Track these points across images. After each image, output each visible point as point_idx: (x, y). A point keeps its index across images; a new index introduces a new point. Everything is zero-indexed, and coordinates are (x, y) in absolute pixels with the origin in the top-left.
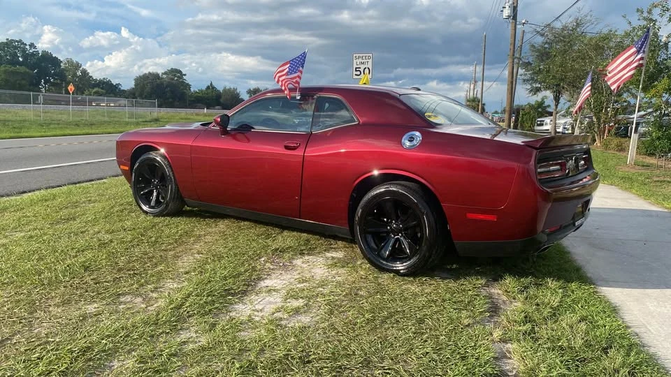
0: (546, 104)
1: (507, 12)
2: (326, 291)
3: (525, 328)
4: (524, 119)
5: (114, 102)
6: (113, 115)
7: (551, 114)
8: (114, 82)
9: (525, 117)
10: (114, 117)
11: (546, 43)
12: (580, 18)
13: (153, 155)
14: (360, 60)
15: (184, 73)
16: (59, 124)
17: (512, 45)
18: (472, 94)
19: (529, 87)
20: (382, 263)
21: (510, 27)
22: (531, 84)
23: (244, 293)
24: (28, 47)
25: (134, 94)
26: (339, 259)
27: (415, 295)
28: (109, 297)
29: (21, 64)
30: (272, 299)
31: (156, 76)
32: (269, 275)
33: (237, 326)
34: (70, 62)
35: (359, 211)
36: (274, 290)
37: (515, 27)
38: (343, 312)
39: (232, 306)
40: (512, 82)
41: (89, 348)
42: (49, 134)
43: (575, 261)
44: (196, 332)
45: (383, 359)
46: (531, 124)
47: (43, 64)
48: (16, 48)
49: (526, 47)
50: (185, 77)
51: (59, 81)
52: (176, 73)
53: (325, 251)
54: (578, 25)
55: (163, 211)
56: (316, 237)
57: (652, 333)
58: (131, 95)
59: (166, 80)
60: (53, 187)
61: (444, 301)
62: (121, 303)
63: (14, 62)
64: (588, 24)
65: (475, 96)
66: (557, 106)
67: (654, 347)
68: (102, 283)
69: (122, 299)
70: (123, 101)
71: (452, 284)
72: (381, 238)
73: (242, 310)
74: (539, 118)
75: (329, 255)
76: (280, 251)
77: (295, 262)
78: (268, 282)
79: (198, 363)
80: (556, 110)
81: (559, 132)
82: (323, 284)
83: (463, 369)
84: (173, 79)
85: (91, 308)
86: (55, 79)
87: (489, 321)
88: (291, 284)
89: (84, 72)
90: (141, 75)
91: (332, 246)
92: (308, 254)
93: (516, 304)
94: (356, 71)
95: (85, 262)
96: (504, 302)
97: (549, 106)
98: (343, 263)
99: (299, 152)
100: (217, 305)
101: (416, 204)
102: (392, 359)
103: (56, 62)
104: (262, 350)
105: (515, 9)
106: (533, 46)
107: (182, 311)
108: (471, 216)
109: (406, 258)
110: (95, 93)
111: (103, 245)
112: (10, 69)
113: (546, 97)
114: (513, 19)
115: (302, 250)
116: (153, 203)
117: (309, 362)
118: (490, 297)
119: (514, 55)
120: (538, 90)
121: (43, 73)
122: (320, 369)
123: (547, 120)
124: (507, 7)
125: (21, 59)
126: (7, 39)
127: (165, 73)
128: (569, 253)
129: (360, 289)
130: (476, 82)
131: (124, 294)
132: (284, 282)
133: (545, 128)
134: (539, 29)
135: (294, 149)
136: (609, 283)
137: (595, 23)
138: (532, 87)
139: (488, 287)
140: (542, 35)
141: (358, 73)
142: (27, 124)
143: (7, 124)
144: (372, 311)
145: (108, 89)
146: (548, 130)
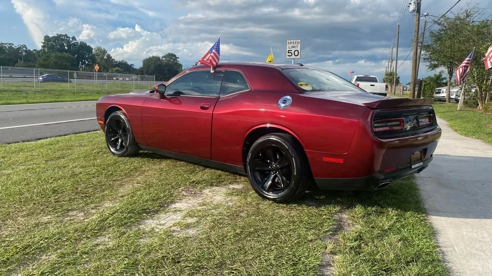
0: (443, 77)
1: (412, 7)
2: (215, 212)
3: (352, 244)
4: (426, 89)
5: (129, 77)
6: (125, 86)
7: (446, 84)
8: (129, 63)
9: (426, 87)
10: (126, 88)
11: (442, 30)
12: (469, 10)
13: (119, 113)
14: (292, 45)
15: (177, 56)
16: (86, 93)
17: (417, 32)
18: (389, 69)
19: (428, 64)
20: (264, 193)
21: (415, 19)
22: (430, 62)
23: (157, 212)
24: (71, 39)
25: (142, 71)
26: (238, 190)
27: (282, 217)
28: (60, 212)
29: (66, 51)
30: (175, 217)
31: (157, 59)
32: (181, 200)
33: (140, 235)
34: (99, 49)
35: (250, 155)
36: (179, 211)
37: (419, 18)
38: (222, 227)
39: (144, 221)
40: (416, 61)
41: (30, 245)
42: (77, 99)
43: (420, 195)
44: (109, 238)
45: (234, 262)
46: (431, 92)
47: (81, 51)
48: (63, 40)
49: (427, 34)
50: (178, 60)
51: (91, 63)
52: (172, 56)
53: (230, 183)
54: (468, 16)
55: (124, 153)
56: (227, 173)
57: (456, 252)
58: (140, 72)
59: (165, 61)
60: (61, 136)
61: (302, 222)
62: (68, 216)
63: (62, 50)
64: (476, 14)
65: (391, 71)
66: (450, 78)
67: (453, 263)
68: (61, 202)
69: (70, 213)
70: (134, 77)
71: (314, 210)
72: (265, 175)
73: (150, 224)
74: (437, 87)
75: (231, 186)
76: (195, 183)
77: (204, 191)
78: (178, 205)
79: (100, 259)
80: (450, 81)
81: (452, 99)
82: (216, 207)
83: (290, 272)
84: (170, 61)
85: (45, 219)
86: (88, 62)
87: (330, 238)
88: (193, 206)
89: (109, 56)
90: (147, 58)
91: (237, 181)
92: (216, 186)
93: (356, 226)
94: (288, 53)
95: (55, 187)
96: (349, 224)
97: (445, 78)
98: (238, 193)
99: (210, 111)
100: (132, 220)
101: (288, 150)
102: (241, 263)
103: (89, 49)
104: (149, 253)
105: (418, 5)
106: (432, 33)
107: (106, 223)
108: (326, 159)
109: (281, 189)
110: (116, 71)
111: (74, 175)
112: (59, 55)
113: (443, 71)
114: (417, 12)
115: (213, 183)
116: (118, 148)
117: (179, 262)
118: (340, 220)
119: (417, 40)
120: (435, 66)
121: (81, 58)
122: (185, 268)
123: (444, 89)
124: (413, 3)
125: (66, 48)
126: (57, 34)
127: (164, 57)
128: (418, 189)
129: (242, 212)
130: (392, 61)
131: (72, 210)
132: (190, 205)
133: (441, 95)
134: (436, 20)
135: (206, 109)
136: (438, 213)
137: (482, 13)
138: (431, 64)
139: (341, 213)
140: (439, 24)
141: (290, 54)
142: (63, 92)
143: (51, 92)
144: (243, 228)
145: (125, 68)
146: (444, 97)
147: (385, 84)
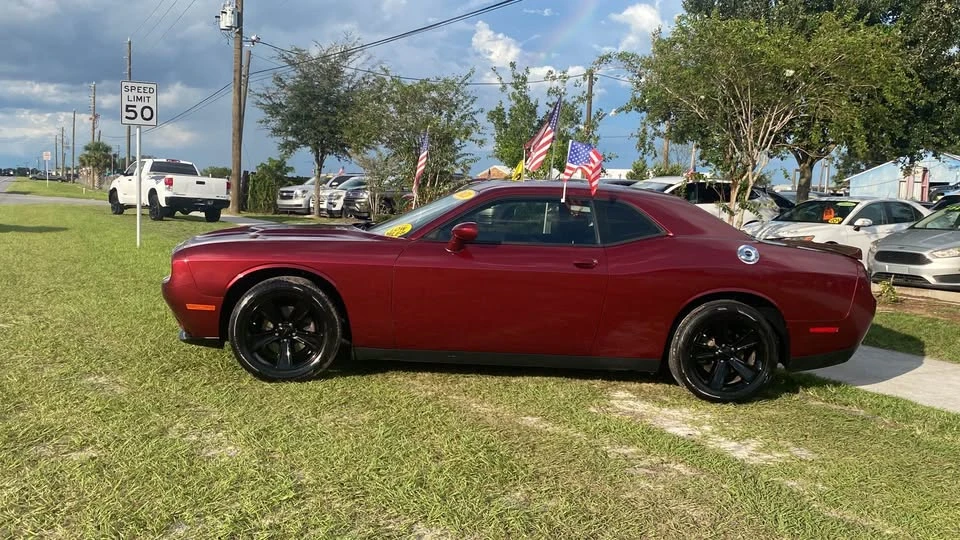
1: (227, 20)
4: (257, 188)
9: (258, 185)
14: (135, 93)
17: (238, 73)
19: (280, 140)
21: (233, 44)
22: (284, 137)
37: (241, 43)
46: (267, 195)
65: (96, 140)
66: (320, 171)
74: (282, 187)
80: (319, 176)
94: (127, 111)
97: (293, 169)
105: (239, 17)
114: (236, 32)
119: (240, 88)
120: (295, 147)
123: (297, 190)
124: (228, 13)
130: (95, 116)
133: (295, 202)
135: (590, 267)
138: (286, 141)
141: (132, 115)
146: (301, 205)
147: (225, 180)
